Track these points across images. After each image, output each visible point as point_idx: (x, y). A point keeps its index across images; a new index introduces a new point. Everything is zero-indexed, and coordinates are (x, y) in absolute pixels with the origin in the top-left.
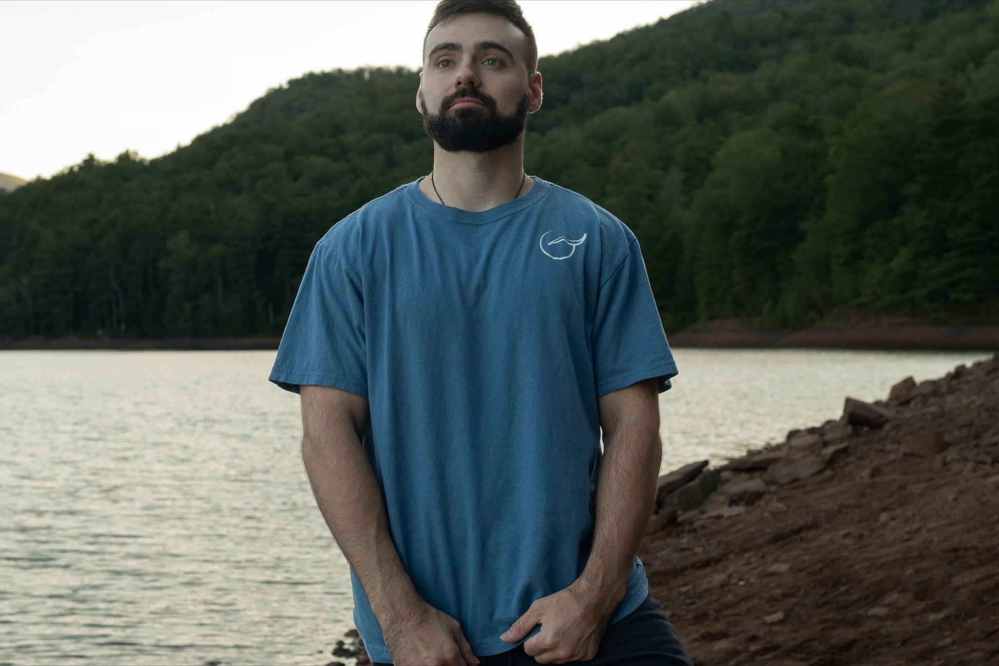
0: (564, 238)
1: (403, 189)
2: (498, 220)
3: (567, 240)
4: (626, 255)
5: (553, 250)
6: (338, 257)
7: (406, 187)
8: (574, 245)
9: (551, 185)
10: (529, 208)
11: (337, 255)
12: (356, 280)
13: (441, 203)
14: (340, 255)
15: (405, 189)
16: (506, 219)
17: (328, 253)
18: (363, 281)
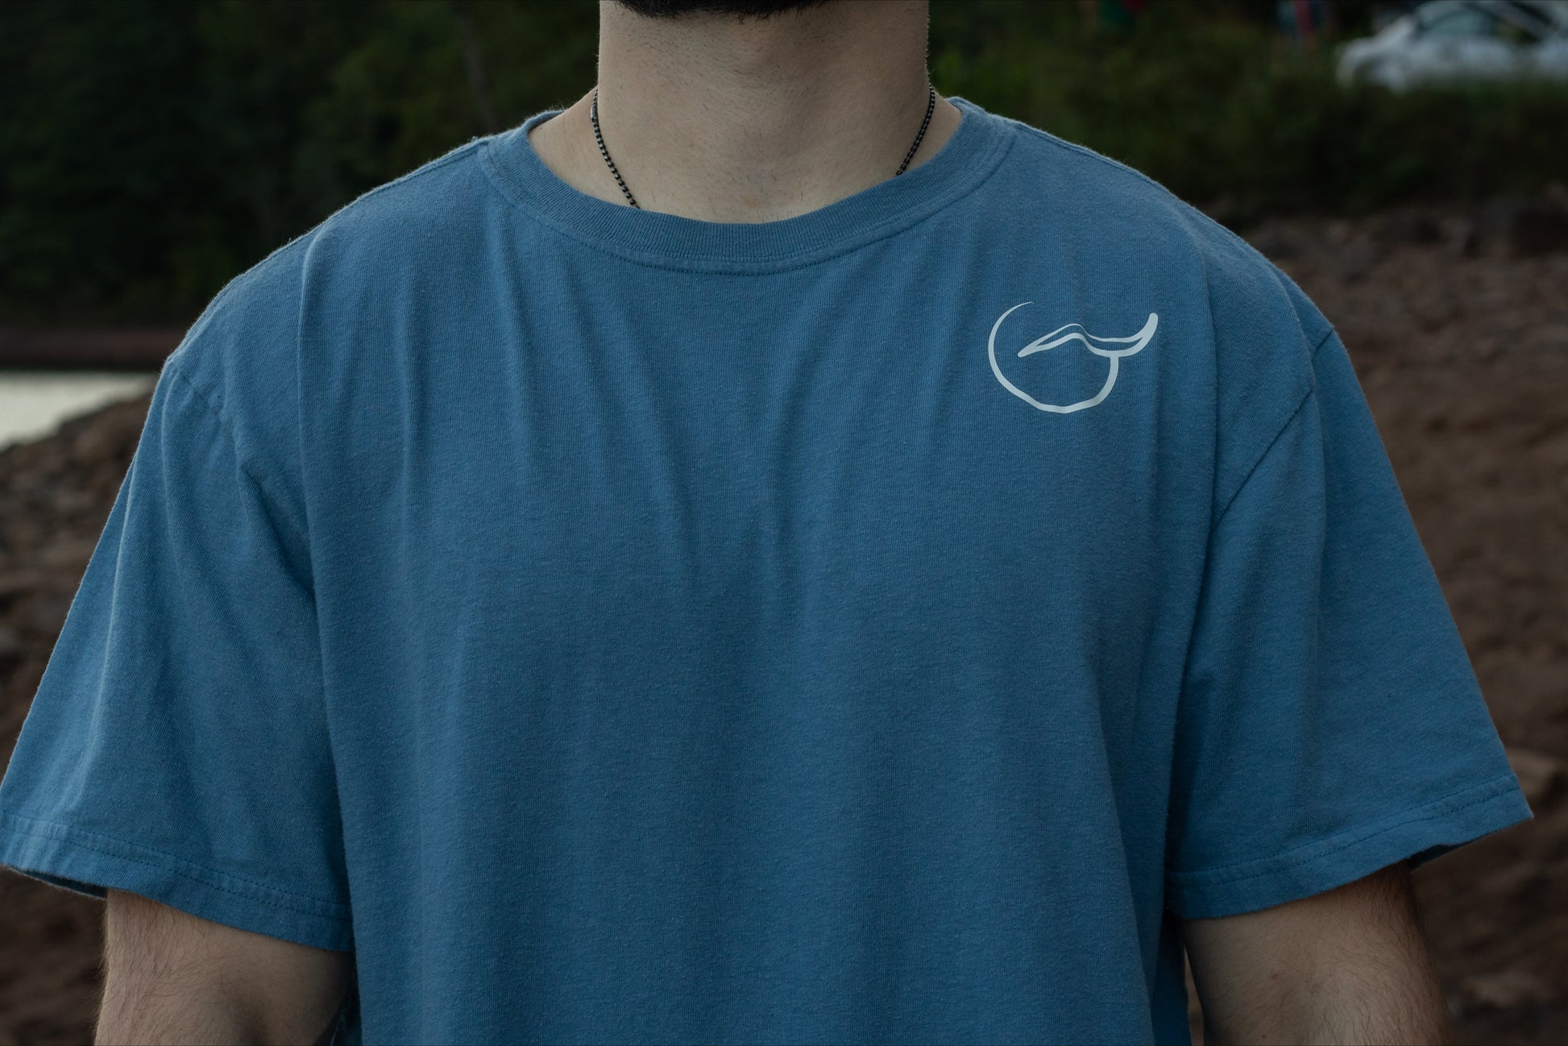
0: (1075, 330)
1: (474, 150)
2: (828, 259)
3: (1088, 339)
4: (1307, 389)
5: (1032, 374)
6: (223, 416)
7: (485, 144)
8: (1114, 356)
9: (1020, 128)
10: (941, 214)
11: (221, 407)
12: (283, 503)
13: (625, 203)
14: (229, 405)
15: (482, 151)
16: (857, 259)
17: (191, 393)
18: (309, 509)
